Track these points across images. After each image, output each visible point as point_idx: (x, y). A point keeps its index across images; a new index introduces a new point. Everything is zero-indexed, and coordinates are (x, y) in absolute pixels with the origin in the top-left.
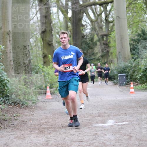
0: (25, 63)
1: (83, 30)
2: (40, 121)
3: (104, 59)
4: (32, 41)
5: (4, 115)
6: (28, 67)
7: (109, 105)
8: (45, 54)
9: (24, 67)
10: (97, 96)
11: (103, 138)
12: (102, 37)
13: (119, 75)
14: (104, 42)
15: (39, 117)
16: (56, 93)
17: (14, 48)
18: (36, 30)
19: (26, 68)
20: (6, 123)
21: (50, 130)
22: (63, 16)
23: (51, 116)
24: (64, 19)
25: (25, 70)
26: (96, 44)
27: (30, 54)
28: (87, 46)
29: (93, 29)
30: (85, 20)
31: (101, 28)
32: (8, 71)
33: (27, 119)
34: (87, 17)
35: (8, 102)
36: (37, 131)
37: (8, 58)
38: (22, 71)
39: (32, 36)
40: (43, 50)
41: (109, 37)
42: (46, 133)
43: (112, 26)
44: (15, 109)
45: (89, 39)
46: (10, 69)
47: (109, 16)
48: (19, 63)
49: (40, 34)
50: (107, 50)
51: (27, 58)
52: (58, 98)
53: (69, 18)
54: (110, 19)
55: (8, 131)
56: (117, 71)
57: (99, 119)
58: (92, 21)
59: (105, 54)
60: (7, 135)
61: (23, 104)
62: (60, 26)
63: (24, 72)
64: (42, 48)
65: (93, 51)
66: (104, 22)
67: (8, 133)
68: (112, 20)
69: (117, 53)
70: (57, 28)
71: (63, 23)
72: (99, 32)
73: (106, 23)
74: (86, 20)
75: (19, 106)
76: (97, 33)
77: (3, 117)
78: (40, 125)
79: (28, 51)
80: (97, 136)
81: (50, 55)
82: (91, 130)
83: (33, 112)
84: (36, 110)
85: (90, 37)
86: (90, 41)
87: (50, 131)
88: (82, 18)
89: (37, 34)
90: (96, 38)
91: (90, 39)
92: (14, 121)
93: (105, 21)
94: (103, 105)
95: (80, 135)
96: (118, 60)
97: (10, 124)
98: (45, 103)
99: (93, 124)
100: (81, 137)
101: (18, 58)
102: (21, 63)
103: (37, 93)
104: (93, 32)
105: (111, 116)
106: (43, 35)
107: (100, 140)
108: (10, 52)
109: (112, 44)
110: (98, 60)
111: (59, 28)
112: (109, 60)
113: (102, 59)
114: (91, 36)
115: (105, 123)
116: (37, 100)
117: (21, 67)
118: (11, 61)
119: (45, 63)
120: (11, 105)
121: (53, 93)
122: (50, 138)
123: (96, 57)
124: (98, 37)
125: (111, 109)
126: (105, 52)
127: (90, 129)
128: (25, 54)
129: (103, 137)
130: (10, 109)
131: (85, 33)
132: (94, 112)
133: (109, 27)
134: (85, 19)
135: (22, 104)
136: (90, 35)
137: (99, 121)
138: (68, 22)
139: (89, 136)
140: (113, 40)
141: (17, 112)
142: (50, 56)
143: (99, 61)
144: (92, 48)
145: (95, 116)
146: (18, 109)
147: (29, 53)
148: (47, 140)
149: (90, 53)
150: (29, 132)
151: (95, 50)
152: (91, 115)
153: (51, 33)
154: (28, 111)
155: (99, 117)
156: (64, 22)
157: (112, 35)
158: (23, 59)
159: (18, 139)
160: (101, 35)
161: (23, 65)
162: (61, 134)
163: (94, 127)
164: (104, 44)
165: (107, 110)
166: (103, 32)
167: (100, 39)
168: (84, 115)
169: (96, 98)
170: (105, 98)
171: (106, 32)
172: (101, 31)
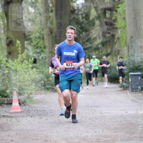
3: (107, 48)
8: (11, 39)
10: (95, 108)
12: (103, 11)
13: (131, 75)
14: (107, 21)
16: (28, 103)
26: (94, 24)
28: (80, 26)
40: (6, 33)
41: (114, 12)
45: (82, 14)
49: (2, 6)
50: (112, 33)
52: (32, 111)
56: (127, 68)
59: (107, 40)
64: (6, 29)
65: (89, 35)
69: (128, 38)
72: (98, 4)
76: (95, 5)
81: (19, 40)
85: (84, 13)
86: (84, 19)
90: (93, 13)
91: (84, 15)
94: (104, 123)
96: (128, 50)
98: (9, 119)
104: (88, 4)
105: (117, 141)
109: (119, 24)
110: (97, 50)
112: (114, 49)
113: (102, 48)
114: (85, 11)
119: (10, 53)
121: (23, 103)
123: (93, 44)
124: (97, 13)
125: (117, 129)
126: (108, 37)
131: (75, 5)
132: (89, 135)
136: (84, 9)
140: (122, 17)
142: (18, 42)
143: (99, 52)
144: (86, 31)
145: (90, 140)
149: (83, 39)
151: (92, 33)
152: (84, 139)
160: (102, 9)
164: (107, 23)
165: (111, 131)
166: (105, 4)
167: (100, 15)
168: (74, 139)
169: (93, 111)
170: (108, 111)
171: (110, 3)
172: (102, 3)
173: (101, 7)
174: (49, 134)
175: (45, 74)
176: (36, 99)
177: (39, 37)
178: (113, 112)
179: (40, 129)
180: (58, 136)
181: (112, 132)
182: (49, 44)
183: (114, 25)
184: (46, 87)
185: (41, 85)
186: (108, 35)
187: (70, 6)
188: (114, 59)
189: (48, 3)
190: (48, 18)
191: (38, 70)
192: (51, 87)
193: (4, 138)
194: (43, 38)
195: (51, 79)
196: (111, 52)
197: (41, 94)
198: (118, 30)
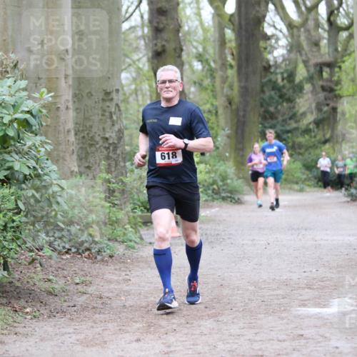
0: (107, 139)
1: (265, 49)
2: (146, 297)
3: (323, 130)
4: (127, 78)
5: (50, 280)
6: (115, 148)
7: (337, 255)
9: (103, 150)
10: (304, 232)
11: (320, 347)
12: (318, 68)
14: (325, 84)
15: (144, 287)
17: (77, 97)
18: (137, 49)
19: (109, 153)
20: (54, 303)
21: (173, 324)
22: (213, 11)
23: (179, 283)
24: (213, 18)
25: (108, 158)
26: (300, 88)
27: (121, 114)
29: (295, 47)
30: (271, 23)
31: (317, 44)
32: (61, 161)
33: (112, 292)
34: (278, 14)
35: (59, 246)
36: (138, 325)
37: (60, 124)
38: (98, 162)
39: (126, 65)
41: (337, 69)
42: (162, 330)
43: (345, 40)
44: (80, 263)
45: (282, 73)
46: (68, 155)
47: (339, 12)
48: (92, 138)
49: (149, 60)
50: (332, 104)
51: (113, 125)
53: (228, 17)
54: (342, 21)
55: (60, 325)
57: (308, 294)
58: (290, 26)
59: (325, 116)
60: (57, 334)
61: (99, 251)
62: (202, 38)
63: (103, 162)
65: (294, 107)
66: (323, 29)
67: (59, 328)
68: (346, 23)
70: (195, 44)
71: (212, 29)
72: (309, 56)
73: (329, 32)
74: (274, 22)
75: (89, 255)
76: (304, 58)
77: (47, 285)
78: (146, 308)
79: (117, 105)
80: (303, 342)
82: (288, 324)
83: (128, 273)
84: (137, 269)
85: (286, 71)
86: (285, 81)
87: (174, 326)
88: (264, 16)
89: (139, 60)
90: (301, 73)
91: (285, 75)
92: (75, 297)
93: (326, 27)
94: (319, 257)
95: (258, 338)
97: (65, 304)
99: (292, 309)
100: (260, 343)
101: (88, 124)
102: (97, 138)
103: (139, 220)
104: (293, 56)
105: (342, 287)
106: (156, 61)
107: (312, 351)
108: (67, 108)
109: (346, 88)
110: (307, 134)
111: (201, 44)
113: (316, 130)
114: (289, 68)
115: (325, 306)
116: (138, 240)
117: (97, 151)
118: (69, 131)
120: (67, 253)
122: (175, 344)
123: (301, 123)
124: (308, 71)
125: (341, 267)
126: (325, 112)
127: (285, 321)
128: (107, 114)
129: (319, 345)
130: (64, 265)
131: (270, 57)
132: (295, 277)
133: (339, 44)
134: (271, 19)
135: (96, 250)
136: (286, 65)
137: (309, 300)
138: (225, 27)
139: (281, 341)
140: (349, 77)
141: (82, 273)
143: (311, 137)
144: (290, 100)
145: (296, 286)
146: (87, 265)
147: (120, 110)
148: (166, 350)
149: (284, 114)
150: (118, 328)
152: (286, 284)
153: (180, 56)
154: (116, 269)
155: (310, 288)
156: (214, 27)
157: (347, 63)
158: (101, 127)
159: (87, 346)
160: (316, 65)
161: (101, 143)
162: (206, 335)
163: (295, 317)
164: (323, 88)
165: (331, 271)
166: (322, 56)
167: (313, 75)
168: (269, 283)
169: (300, 237)
170: (326, 238)
171: (329, 55)
172: (317, 54)
173: (313, 61)
174: (226, 274)
175: (218, 173)
176: (203, 216)
177: (210, 111)
178: (335, 238)
179: (212, 267)
180: (243, 279)
181: (333, 273)
182: (226, 123)
183: (336, 90)
184: (220, 195)
185: (213, 192)
186: (325, 109)
187: (263, 59)
188: (336, 149)
189: (225, 54)
190: (224, 80)
191: (208, 166)
192: (229, 195)
193: (151, 279)
194: (217, 112)
195: (229, 181)
196: (332, 136)
197: (212, 207)
198: (342, 99)
